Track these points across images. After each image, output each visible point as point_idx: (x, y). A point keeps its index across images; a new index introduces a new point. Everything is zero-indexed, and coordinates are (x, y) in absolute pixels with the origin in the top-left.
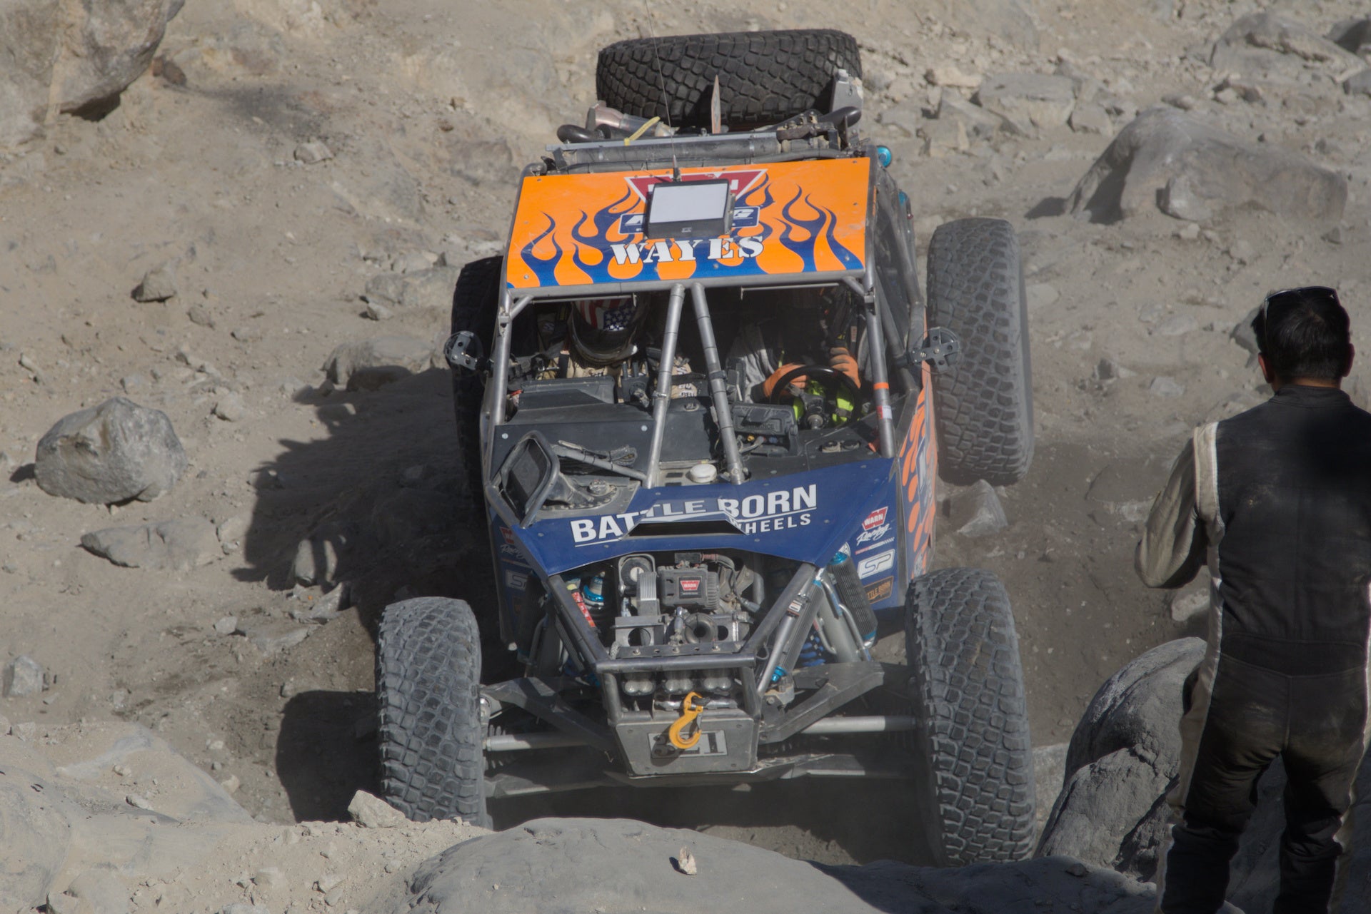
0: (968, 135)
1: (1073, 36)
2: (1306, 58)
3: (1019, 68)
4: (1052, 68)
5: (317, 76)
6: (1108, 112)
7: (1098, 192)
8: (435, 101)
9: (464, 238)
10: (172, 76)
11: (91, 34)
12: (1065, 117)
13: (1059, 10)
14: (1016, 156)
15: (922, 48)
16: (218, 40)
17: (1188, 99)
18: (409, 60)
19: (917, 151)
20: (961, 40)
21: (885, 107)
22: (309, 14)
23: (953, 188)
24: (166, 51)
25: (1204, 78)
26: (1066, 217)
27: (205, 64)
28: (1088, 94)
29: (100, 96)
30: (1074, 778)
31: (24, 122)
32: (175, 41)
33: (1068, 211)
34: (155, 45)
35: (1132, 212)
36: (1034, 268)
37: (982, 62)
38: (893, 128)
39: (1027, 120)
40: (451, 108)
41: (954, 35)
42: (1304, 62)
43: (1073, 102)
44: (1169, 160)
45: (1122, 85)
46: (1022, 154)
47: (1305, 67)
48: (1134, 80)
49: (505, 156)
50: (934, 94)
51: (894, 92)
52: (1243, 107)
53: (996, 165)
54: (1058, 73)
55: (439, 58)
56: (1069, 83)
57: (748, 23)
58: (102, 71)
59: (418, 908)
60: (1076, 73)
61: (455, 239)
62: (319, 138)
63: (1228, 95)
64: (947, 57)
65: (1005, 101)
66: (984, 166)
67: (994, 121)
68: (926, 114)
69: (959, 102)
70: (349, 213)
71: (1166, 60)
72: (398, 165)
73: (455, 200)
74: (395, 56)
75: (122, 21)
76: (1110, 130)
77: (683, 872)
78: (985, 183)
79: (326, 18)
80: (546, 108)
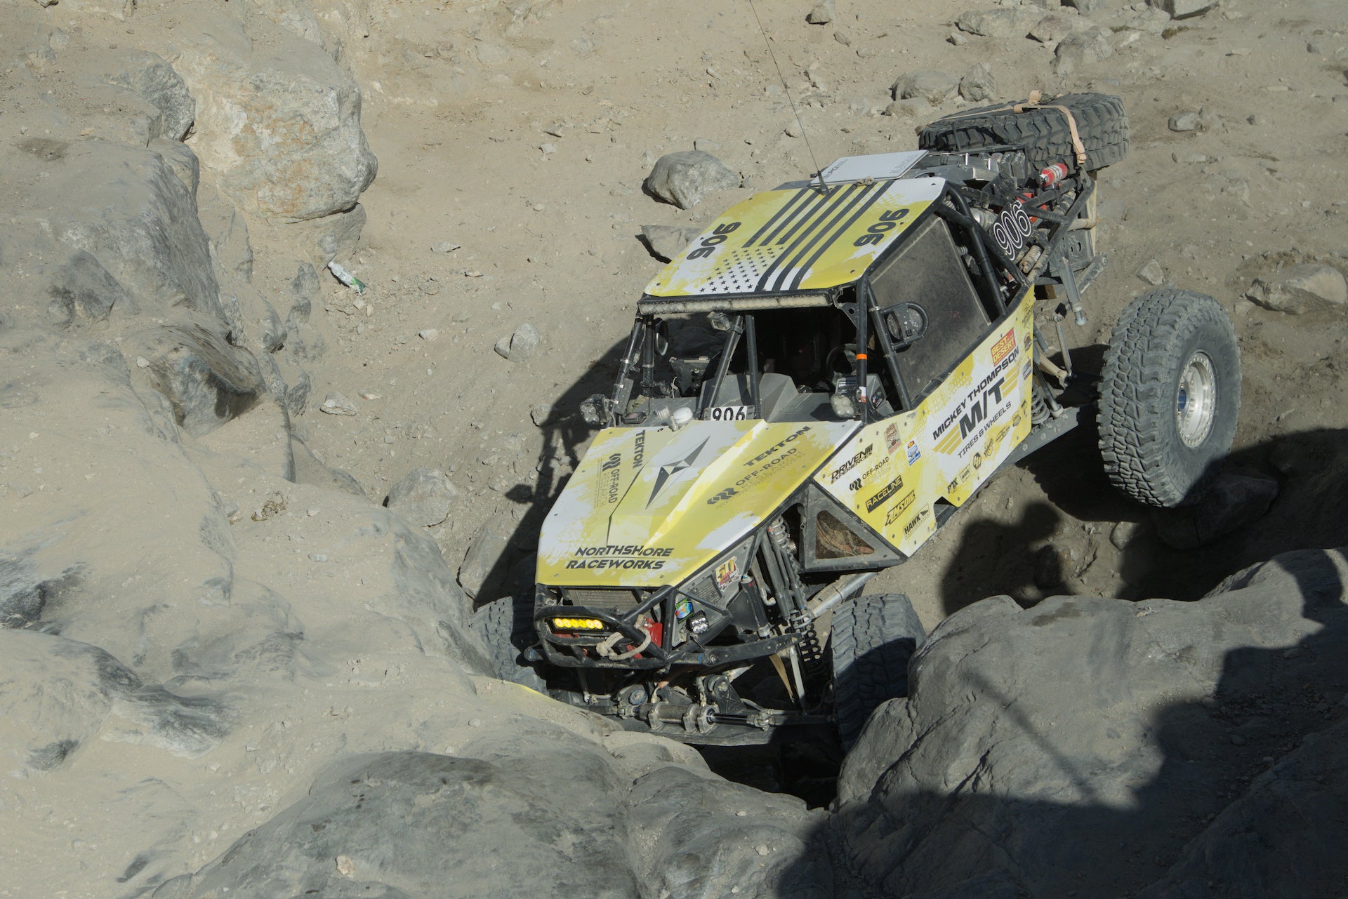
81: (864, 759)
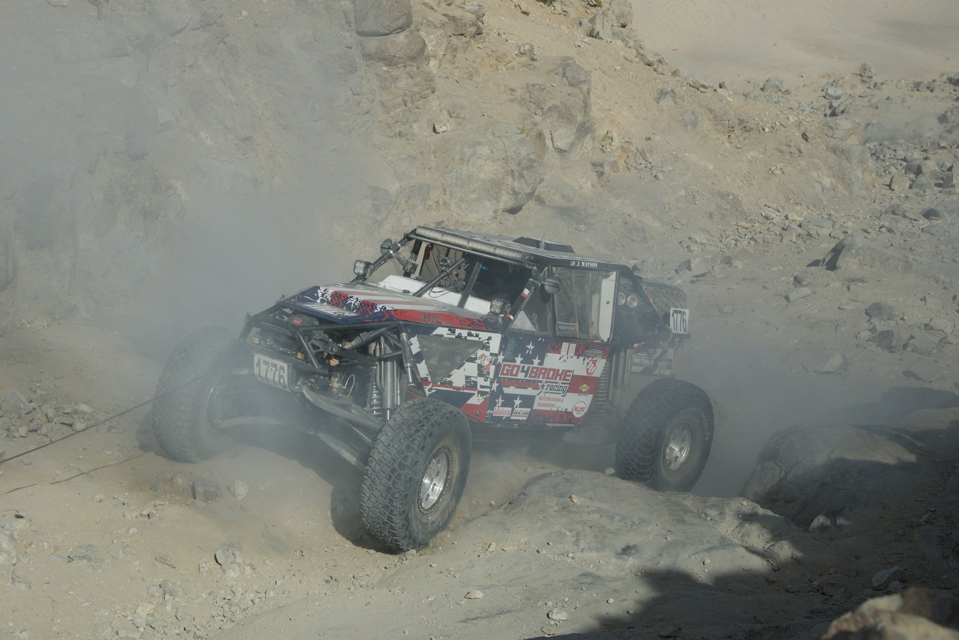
0: (796, 236)
1: (837, 207)
2: (911, 219)
3: (816, 216)
4: (827, 216)
5: (587, 204)
6: (843, 232)
7: (830, 259)
8: (623, 214)
9: (627, 259)
10: (540, 201)
11: (514, 187)
12: (829, 233)
13: (834, 198)
14: (810, 244)
15: (785, 207)
16: (556, 191)
17: (870, 230)
18: (617, 201)
19: (778, 241)
20: (799, 205)
21: (771, 225)
22: (587, 185)
23: (787, 254)
24: (540, 193)
25: (877, 224)
26: (819, 267)
27: (552, 198)
28: (837, 227)
29: (516, 207)
31: (491, 213)
32: (541, 190)
33: (820, 265)
34: (534, 192)
35: (840, 268)
36: (805, 284)
37: (805, 213)
38: (772, 232)
39: (816, 233)
40: (628, 217)
41: (797, 204)
42: (910, 221)
43: (832, 228)
44: (853, 252)
45: (850, 224)
46: (813, 244)
47: (911, 222)
48: (854, 223)
50: (787, 222)
51: (774, 221)
52: (888, 234)
53: (802, 248)
54: (828, 219)
55: (626, 201)
56: (831, 222)
57: (729, 196)
58: (516, 199)
60: (834, 219)
61: (623, 259)
62: (584, 224)
63: (883, 230)
64: (794, 211)
65: (809, 227)
66: (798, 247)
67: (804, 233)
68: (783, 229)
69: (794, 226)
71: (865, 217)
72: (608, 234)
73: (625, 246)
74: (613, 199)
75: (524, 184)
78: (798, 253)
79: (592, 186)
80: (660, 218)
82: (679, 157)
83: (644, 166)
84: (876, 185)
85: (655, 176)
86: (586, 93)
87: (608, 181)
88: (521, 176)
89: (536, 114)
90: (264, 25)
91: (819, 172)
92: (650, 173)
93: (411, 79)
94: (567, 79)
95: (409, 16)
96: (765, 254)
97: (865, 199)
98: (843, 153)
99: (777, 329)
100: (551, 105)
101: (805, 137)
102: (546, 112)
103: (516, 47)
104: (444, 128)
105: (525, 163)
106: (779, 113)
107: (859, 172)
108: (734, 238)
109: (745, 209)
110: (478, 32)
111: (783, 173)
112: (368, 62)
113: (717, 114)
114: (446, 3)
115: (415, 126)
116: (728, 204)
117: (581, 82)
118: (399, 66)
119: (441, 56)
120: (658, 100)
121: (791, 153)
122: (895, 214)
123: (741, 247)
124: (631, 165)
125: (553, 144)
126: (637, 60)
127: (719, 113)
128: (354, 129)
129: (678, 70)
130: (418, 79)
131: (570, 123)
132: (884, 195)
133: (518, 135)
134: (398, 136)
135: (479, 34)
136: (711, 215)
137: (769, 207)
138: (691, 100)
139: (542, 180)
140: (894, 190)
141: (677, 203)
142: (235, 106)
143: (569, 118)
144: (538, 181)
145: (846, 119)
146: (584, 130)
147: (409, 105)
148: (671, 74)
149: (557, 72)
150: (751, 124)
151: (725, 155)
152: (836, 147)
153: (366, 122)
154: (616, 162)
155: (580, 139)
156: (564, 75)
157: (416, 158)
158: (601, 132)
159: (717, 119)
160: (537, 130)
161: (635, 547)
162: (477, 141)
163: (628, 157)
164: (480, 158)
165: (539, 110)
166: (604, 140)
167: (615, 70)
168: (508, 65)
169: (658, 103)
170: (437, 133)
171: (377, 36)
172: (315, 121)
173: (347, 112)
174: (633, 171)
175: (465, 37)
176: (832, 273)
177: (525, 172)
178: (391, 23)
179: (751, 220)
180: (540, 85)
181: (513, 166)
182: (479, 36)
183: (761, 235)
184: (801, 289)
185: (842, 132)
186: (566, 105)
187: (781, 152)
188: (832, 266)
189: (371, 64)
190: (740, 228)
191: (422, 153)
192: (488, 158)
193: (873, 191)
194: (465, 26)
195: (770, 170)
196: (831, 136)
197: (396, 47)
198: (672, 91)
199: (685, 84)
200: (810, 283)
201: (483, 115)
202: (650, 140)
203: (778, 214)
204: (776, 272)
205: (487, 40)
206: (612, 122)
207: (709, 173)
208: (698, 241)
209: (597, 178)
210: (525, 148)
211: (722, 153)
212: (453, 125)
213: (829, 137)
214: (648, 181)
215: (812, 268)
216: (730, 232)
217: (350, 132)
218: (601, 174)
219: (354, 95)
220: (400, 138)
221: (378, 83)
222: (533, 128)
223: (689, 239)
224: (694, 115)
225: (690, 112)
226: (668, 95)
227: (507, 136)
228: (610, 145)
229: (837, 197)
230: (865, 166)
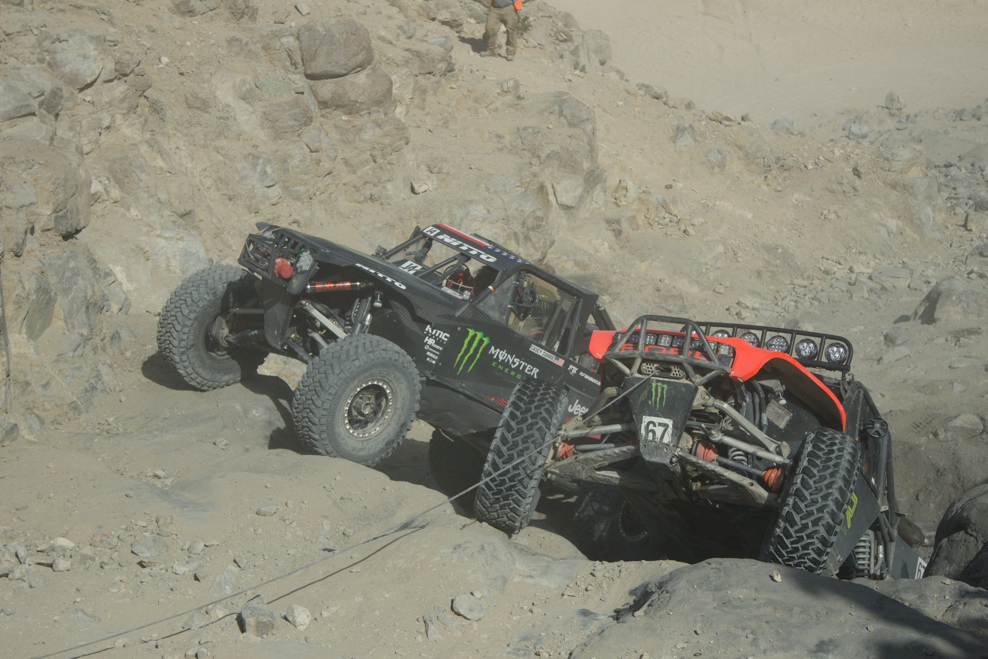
0: (868, 292)
1: (908, 254)
3: (887, 266)
4: (901, 266)
5: (607, 270)
6: (925, 282)
7: (923, 313)
8: (653, 280)
12: (907, 284)
13: (902, 244)
14: (888, 300)
15: (848, 258)
16: (568, 257)
17: (957, 277)
18: (643, 264)
19: (847, 298)
20: (863, 255)
21: (834, 281)
22: (603, 247)
23: (863, 312)
24: (548, 261)
25: (963, 269)
26: (912, 322)
27: (563, 266)
28: (916, 275)
30: (940, 544)
33: (912, 320)
34: (544, 258)
35: (939, 319)
36: (900, 342)
38: (837, 289)
39: (892, 286)
40: (659, 282)
41: (860, 253)
43: (910, 278)
44: (954, 298)
45: (930, 272)
46: (890, 299)
48: (934, 270)
49: (681, 301)
50: (853, 276)
51: (836, 276)
52: (980, 281)
53: (880, 303)
54: (904, 267)
55: (655, 263)
56: (908, 271)
57: (778, 249)
59: (661, 595)
60: (911, 267)
62: (608, 294)
63: (973, 276)
64: (858, 261)
65: (882, 278)
67: (878, 286)
68: (850, 284)
70: (620, 323)
71: (947, 262)
72: (639, 305)
74: (637, 262)
75: (532, 249)
76: (926, 290)
77: (775, 581)
78: (876, 310)
79: (610, 248)
80: (697, 282)
81: (946, 566)
82: (710, 206)
83: (668, 220)
84: (949, 226)
85: (685, 231)
86: (591, 134)
87: (628, 242)
88: (527, 238)
89: (531, 164)
90: (191, 73)
91: (881, 213)
92: (678, 227)
93: (378, 128)
94: (565, 117)
95: (369, 50)
96: (835, 314)
97: (941, 243)
98: (905, 189)
99: (883, 396)
100: (549, 152)
101: (856, 172)
102: (544, 161)
103: (498, 84)
104: (425, 187)
105: (530, 222)
106: (820, 146)
107: (929, 210)
108: (793, 298)
109: (799, 263)
110: (449, 69)
111: (838, 217)
112: (323, 112)
113: (749, 151)
114: (406, 36)
115: (389, 186)
116: (777, 259)
117: (584, 121)
118: (362, 113)
119: (408, 101)
120: (674, 140)
121: (844, 192)
122: (984, 256)
123: (803, 309)
124: (653, 220)
125: (556, 199)
126: (642, 92)
127: (750, 149)
128: (315, 195)
129: (692, 102)
130: (387, 128)
131: (575, 172)
132: (961, 237)
133: (517, 189)
134: (369, 201)
135: (450, 71)
136: (759, 274)
137: (828, 259)
138: (714, 136)
139: (553, 243)
140: (971, 230)
141: (716, 262)
142: (168, 174)
143: (573, 167)
144: (548, 243)
145: (904, 147)
146: (593, 179)
147: (380, 161)
148: (684, 107)
149: (552, 110)
150: (789, 162)
151: (765, 199)
152: (896, 182)
153: (328, 185)
154: (634, 218)
155: (588, 192)
156: (561, 114)
157: (394, 226)
158: (613, 181)
159: (748, 158)
160: (538, 181)
161: (831, 641)
162: (468, 199)
163: (648, 210)
164: (475, 220)
165: (535, 159)
166: (616, 191)
167: (618, 106)
168: (491, 107)
169: (674, 142)
170: (416, 194)
171: (331, 78)
172: (269, 187)
173: (305, 174)
174: (656, 227)
175: (434, 75)
176: (931, 328)
177: (532, 234)
178: (349, 60)
179: (809, 277)
180: (533, 128)
181: (518, 228)
182: (451, 74)
183: (824, 294)
184: (897, 348)
185: (900, 163)
186: (568, 150)
187: (832, 192)
188: (929, 317)
189: (327, 113)
190: (797, 287)
191: (401, 219)
192: (484, 220)
193: (947, 233)
194: (433, 62)
195: (821, 214)
196: (887, 169)
197: (356, 90)
198: (691, 126)
199: (703, 117)
200: (906, 342)
201: (471, 168)
202: (671, 188)
203: (840, 267)
204: (858, 332)
205: (460, 78)
206: (623, 169)
207: (748, 223)
208: (748, 305)
209: (613, 238)
210: (529, 203)
211: (760, 198)
212: (435, 183)
213: (886, 171)
214: (676, 237)
215: (903, 325)
216: (785, 293)
217: (311, 199)
218: (618, 233)
219: (311, 152)
220: (372, 203)
221: (338, 136)
222: (532, 181)
223: (738, 304)
224: (721, 154)
225: (716, 152)
226: (686, 132)
227: (505, 191)
228: (625, 196)
229: (906, 242)
230: (934, 203)
